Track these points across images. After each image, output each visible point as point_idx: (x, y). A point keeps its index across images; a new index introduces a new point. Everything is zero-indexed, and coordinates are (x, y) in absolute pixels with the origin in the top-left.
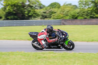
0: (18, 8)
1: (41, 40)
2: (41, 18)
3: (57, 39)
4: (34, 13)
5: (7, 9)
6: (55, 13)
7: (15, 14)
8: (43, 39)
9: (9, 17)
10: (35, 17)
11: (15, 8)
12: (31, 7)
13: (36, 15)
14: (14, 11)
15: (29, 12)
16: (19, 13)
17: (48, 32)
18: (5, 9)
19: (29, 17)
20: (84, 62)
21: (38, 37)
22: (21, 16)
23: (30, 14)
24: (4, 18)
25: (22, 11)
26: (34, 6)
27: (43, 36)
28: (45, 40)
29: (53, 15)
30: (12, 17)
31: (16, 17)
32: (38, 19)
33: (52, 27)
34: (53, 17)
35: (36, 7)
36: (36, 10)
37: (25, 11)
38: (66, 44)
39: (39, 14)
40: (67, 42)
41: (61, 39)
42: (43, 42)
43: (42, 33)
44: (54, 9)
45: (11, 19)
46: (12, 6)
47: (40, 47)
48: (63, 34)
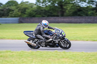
6: (13, 11)
20: (42, 61)
29: (11, 12)
34: (10, 15)
44: (11, 7)
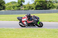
0: (43, 3)
1: (24, 21)
2: (57, 9)
3: (33, 21)
4: (52, 6)
5: (37, 3)
7: (41, 7)
8: (25, 21)
9: (38, 8)
10: (53, 8)
11: (41, 3)
12: (51, 2)
13: (53, 7)
14: (41, 5)
15: (50, 5)
16: (44, 6)
17: (27, 17)
18: (36, 3)
19: (50, 8)
21: (22, 20)
22: (44, 8)
23: (50, 6)
24: (34, 9)
25: (45, 5)
26: (53, 2)
27: (25, 19)
28: (26, 22)
30: (39, 8)
31: (42, 8)
32: (55, 9)
33: (30, 14)
35: (54, 2)
36: (54, 4)
37: (47, 5)
38: (38, 24)
39: (56, 6)
40: (38, 23)
41: (35, 21)
42: (25, 23)
43: (24, 18)
45: (39, 9)
46: (39, 2)
47: (23, 25)
48: (36, 18)
